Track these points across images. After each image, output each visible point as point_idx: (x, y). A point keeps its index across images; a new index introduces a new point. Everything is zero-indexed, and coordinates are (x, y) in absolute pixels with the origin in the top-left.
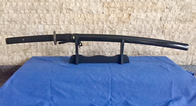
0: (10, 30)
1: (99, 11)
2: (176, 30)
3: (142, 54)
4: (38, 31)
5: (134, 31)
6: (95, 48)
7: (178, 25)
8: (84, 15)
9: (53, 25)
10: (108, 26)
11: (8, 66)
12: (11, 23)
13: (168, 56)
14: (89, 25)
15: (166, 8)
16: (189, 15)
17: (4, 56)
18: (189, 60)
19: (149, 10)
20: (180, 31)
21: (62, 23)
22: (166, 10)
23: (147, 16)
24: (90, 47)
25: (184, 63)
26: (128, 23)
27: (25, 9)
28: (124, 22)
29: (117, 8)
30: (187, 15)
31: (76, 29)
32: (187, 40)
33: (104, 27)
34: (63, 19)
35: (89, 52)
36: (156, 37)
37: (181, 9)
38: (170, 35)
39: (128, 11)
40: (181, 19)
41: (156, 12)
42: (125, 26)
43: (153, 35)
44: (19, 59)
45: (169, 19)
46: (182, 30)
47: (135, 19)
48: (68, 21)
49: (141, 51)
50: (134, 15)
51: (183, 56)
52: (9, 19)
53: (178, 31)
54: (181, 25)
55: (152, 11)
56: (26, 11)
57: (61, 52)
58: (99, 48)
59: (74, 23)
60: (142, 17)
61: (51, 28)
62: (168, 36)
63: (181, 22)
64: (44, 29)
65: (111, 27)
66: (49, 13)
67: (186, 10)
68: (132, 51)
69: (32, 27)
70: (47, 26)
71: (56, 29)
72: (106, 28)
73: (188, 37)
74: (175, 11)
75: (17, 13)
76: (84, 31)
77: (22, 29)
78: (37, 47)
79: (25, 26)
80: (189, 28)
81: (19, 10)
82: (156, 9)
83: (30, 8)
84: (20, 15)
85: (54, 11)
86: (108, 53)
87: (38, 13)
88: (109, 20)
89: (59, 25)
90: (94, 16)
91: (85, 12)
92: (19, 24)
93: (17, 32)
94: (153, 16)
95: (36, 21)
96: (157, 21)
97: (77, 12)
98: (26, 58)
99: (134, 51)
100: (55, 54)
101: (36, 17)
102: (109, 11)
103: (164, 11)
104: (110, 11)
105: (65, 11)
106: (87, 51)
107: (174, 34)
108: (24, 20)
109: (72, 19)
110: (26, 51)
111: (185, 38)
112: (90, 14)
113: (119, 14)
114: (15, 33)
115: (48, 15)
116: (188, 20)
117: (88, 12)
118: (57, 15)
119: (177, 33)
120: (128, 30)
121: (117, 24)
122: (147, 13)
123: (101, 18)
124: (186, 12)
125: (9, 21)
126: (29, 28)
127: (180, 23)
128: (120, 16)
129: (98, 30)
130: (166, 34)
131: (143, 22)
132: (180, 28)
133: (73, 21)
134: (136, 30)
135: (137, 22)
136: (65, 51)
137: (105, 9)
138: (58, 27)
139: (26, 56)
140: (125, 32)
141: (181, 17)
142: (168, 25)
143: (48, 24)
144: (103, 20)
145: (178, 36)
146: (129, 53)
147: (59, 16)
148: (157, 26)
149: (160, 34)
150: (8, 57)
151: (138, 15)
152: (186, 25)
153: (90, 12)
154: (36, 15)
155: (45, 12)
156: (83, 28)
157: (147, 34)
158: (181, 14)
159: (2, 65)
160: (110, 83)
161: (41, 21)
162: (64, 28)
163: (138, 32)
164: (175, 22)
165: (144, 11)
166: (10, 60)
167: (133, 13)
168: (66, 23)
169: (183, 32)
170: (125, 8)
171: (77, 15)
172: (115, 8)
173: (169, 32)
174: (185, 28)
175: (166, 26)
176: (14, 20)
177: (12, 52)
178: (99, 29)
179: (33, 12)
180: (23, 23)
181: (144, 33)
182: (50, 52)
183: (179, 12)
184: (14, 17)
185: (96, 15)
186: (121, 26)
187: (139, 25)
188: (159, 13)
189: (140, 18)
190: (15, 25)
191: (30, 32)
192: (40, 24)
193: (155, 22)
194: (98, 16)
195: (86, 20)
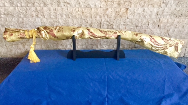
0: (7, 23)
1: (96, 5)
2: (171, 25)
3: (138, 47)
4: (36, 25)
5: (131, 25)
6: (93, 41)
7: (173, 19)
8: (82, 9)
9: (51, 19)
10: (106, 20)
11: (7, 58)
12: (8, 16)
14: (87, 19)
15: (163, 3)
16: (185, 10)
17: (3, 49)
18: (182, 53)
19: (146, 5)
20: (175, 25)
21: (60, 16)
22: (163, 5)
23: (144, 11)
24: (88, 41)
26: (125, 17)
27: (21, 2)
28: (121, 16)
29: (115, 2)
30: (182, 10)
31: (75, 23)
32: (181, 34)
33: (101, 21)
34: (61, 13)
35: (87, 44)
36: (151, 30)
37: (177, 4)
38: (166, 29)
39: (126, 6)
40: (176, 14)
41: (153, 7)
42: (123, 20)
43: (150, 29)
45: (165, 14)
46: (177, 24)
47: (132, 13)
48: (66, 15)
50: (131, 9)
54: (176, 19)
55: (149, 5)
56: (22, 4)
57: (59, 45)
58: (97, 41)
59: (72, 16)
60: (139, 11)
61: (49, 21)
62: (163, 30)
63: (177, 17)
64: (42, 22)
65: (108, 21)
66: (46, 7)
67: (182, 5)
68: (129, 44)
69: (29, 21)
70: (45, 20)
71: (54, 22)
72: (104, 22)
73: (182, 31)
74: (171, 6)
75: (14, 7)
76: (83, 25)
77: (19, 22)
79: (23, 19)
80: (184, 23)
81: (15, 3)
82: (153, 4)
83: (27, 1)
84: (16, 8)
85: (52, 4)
86: (106, 46)
87: (35, 6)
88: (107, 15)
89: (57, 18)
90: (92, 10)
91: (82, 6)
92: (16, 17)
93: (15, 25)
94: (150, 11)
95: (33, 14)
96: (154, 16)
97: (75, 6)
98: (24, 50)
100: (53, 47)
101: (34, 11)
103: (161, 6)
104: (108, 5)
105: (63, 5)
106: (85, 44)
107: (169, 28)
108: (21, 14)
109: (70, 12)
110: (24, 44)
111: (180, 32)
112: (88, 8)
113: (117, 9)
114: (12, 26)
115: (45, 9)
116: (183, 15)
117: (86, 6)
118: (55, 9)
119: (172, 27)
120: (125, 24)
121: (114, 18)
122: (144, 8)
124: (181, 7)
125: (6, 14)
126: (26, 21)
127: (175, 17)
128: (118, 10)
129: (96, 24)
130: (161, 28)
131: (140, 17)
132: (176, 22)
133: (71, 15)
134: (133, 24)
135: (134, 16)
136: (63, 44)
137: (103, 3)
138: (56, 20)
140: (123, 26)
141: (177, 12)
142: (164, 19)
143: (46, 17)
144: (100, 14)
145: (173, 30)
146: (125, 45)
147: (57, 9)
148: (153, 20)
149: (156, 28)
150: (6, 50)
151: (135, 10)
152: (181, 20)
154: (33, 9)
155: (42, 5)
156: (81, 22)
157: (143, 28)
158: (177, 8)
159: (1, 57)
161: (38, 15)
162: (62, 22)
163: (135, 26)
164: (171, 17)
165: (142, 6)
166: (9, 53)
167: (131, 7)
168: (64, 16)
169: (178, 26)
170: (122, 2)
171: (75, 9)
172: (113, 2)
173: (165, 26)
174: (180, 22)
175: (162, 20)
176: (10, 13)
177: (10, 45)
179: (30, 5)
180: (20, 16)
181: (141, 27)
182: (48, 45)
183: (175, 7)
184: (10, 10)
185: (94, 8)
186: (118, 20)
187: (136, 20)
188: (156, 8)
189: (137, 12)
190: (12, 18)
191: (27, 25)
192: (38, 17)
193: (152, 17)
194: (95, 10)
195: (84, 13)
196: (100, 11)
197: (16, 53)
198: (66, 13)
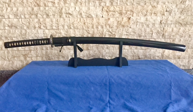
0: (10, 35)
1: (98, 15)
2: (177, 34)
3: (142, 58)
4: (38, 36)
5: (134, 35)
6: (95, 53)
7: (179, 28)
8: (84, 19)
9: (53, 30)
10: (108, 30)
11: (8, 70)
12: (12, 28)
13: (169, 60)
14: (89, 29)
15: (166, 11)
16: (190, 18)
17: (5, 61)
18: (191, 64)
19: (148, 14)
20: (181, 34)
21: (62, 27)
22: (166, 13)
23: (147, 20)
24: (90, 52)
25: (186, 67)
26: (128, 26)
27: (25, 14)
28: (123, 26)
29: (117, 11)
30: (187, 18)
31: (76, 33)
32: (188, 43)
33: (103, 31)
34: (63, 24)
35: (89, 56)
36: (156, 40)
37: (181, 12)
38: (171, 38)
39: (128, 15)
40: (181, 22)
41: (156, 16)
42: (125, 29)
43: (154, 38)
44: (19, 64)
45: (169, 22)
46: (183, 33)
47: (134, 22)
48: (67, 26)
49: (141, 56)
50: (133, 18)
51: (184, 60)
52: (10, 24)
53: (178, 35)
54: (181, 28)
55: (151, 14)
56: (26, 16)
57: (60, 57)
58: (99, 52)
59: (74, 27)
60: (141, 20)
61: (51, 32)
62: (168, 39)
63: (182, 25)
64: (44, 34)
65: (110, 31)
66: (48, 18)
67: (186, 13)
68: (132, 55)
69: (32, 32)
70: (47, 31)
71: (55, 33)
72: (105, 32)
73: (189, 40)
74: (175, 14)
75: (18, 18)
76: (84, 35)
77: (22, 33)
78: (37, 52)
79: (26, 31)
80: (190, 31)
81: (19, 15)
82: (156, 13)
83: (30, 13)
84: (20, 20)
85: (54, 15)
86: (108, 57)
87: (38, 17)
88: (109, 24)
89: (59, 29)
90: (94, 20)
91: (84, 16)
92: (20, 29)
93: (18, 37)
94: (153, 20)
95: (36, 25)
96: (157, 25)
97: (77, 17)
98: (26, 63)
99: (135, 55)
100: (55, 59)
101: (36, 22)
102: (108, 14)
103: (164, 14)
104: (110, 15)
105: (65, 16)
106: (87, 56)
107: (175, 37)
108: (24, 25)
109: (72, 23)
110: (26, 56)
111: (186, 42)
114: (15, 38)
115: (48, 20)
116: (189, 23)
118: (57, 20)
119: (178, 37)
120: (128, 33)
121: (116, 28)
122: (147, 17)
123: (100, 22)
124: (186, 15)
125: (10, 26)
126: (29, 33)
127: (180, 26)
128: (120, 19)
130: (166, 37)
131: (143, 26)
132: (181, 31)
134: (136, 34)
135: (137, 25)
136: (64, 55)
137: (104, 13)
138: (58, 31)
139: (26, 61)
140: (125, 36)
141: (182, 20)
142: (168, 28)
143: (48, 28)
144: (102, 24)
145: (179, 40)
146: (129, 57)
147: (59, 20)
148: (157, 29)
149: (160, 38)
150: (8, 62)
151: (137, 19)
152: (187, 28)
153: (89, 17)
154: (36, 20)
155: (45, 16)
156: (83, 33)
157: (147, 38)
158: (181, 16)
159: (3, 70)
160: (108, 84)
161: (41, 26)
162: (64, 33)
163: (138, 35)
164: (176, 25)
165: (144, 15)
166: (11, 65)
167: (133, 16)
168: (66, 27)
169: (184, 36)
170: (124, 12)
171: (77, 19)
172: (115, 12)
173: (170, 35)
174: (185, 31)
175: (166, 29)
176: (14, 25)
177: (13, 57)
178: (99, 33)
179: (33, 16)
180: (24, 28)
181: (144, 37)
182: (50, 57)
183: (179, 15)
184: (14, 22)
185: (96, 19)
186: (120, 30)
187: (139, 29)
188: (159, 16)
189: (139, 21)
190: (15, 30)
191: (30, 37)
192: (40, 29)
193: (155, 26)
194: (97, 20)
195: (85, 24)
196: (102, 21)
197: (18, 65)
198: (67, 24)
